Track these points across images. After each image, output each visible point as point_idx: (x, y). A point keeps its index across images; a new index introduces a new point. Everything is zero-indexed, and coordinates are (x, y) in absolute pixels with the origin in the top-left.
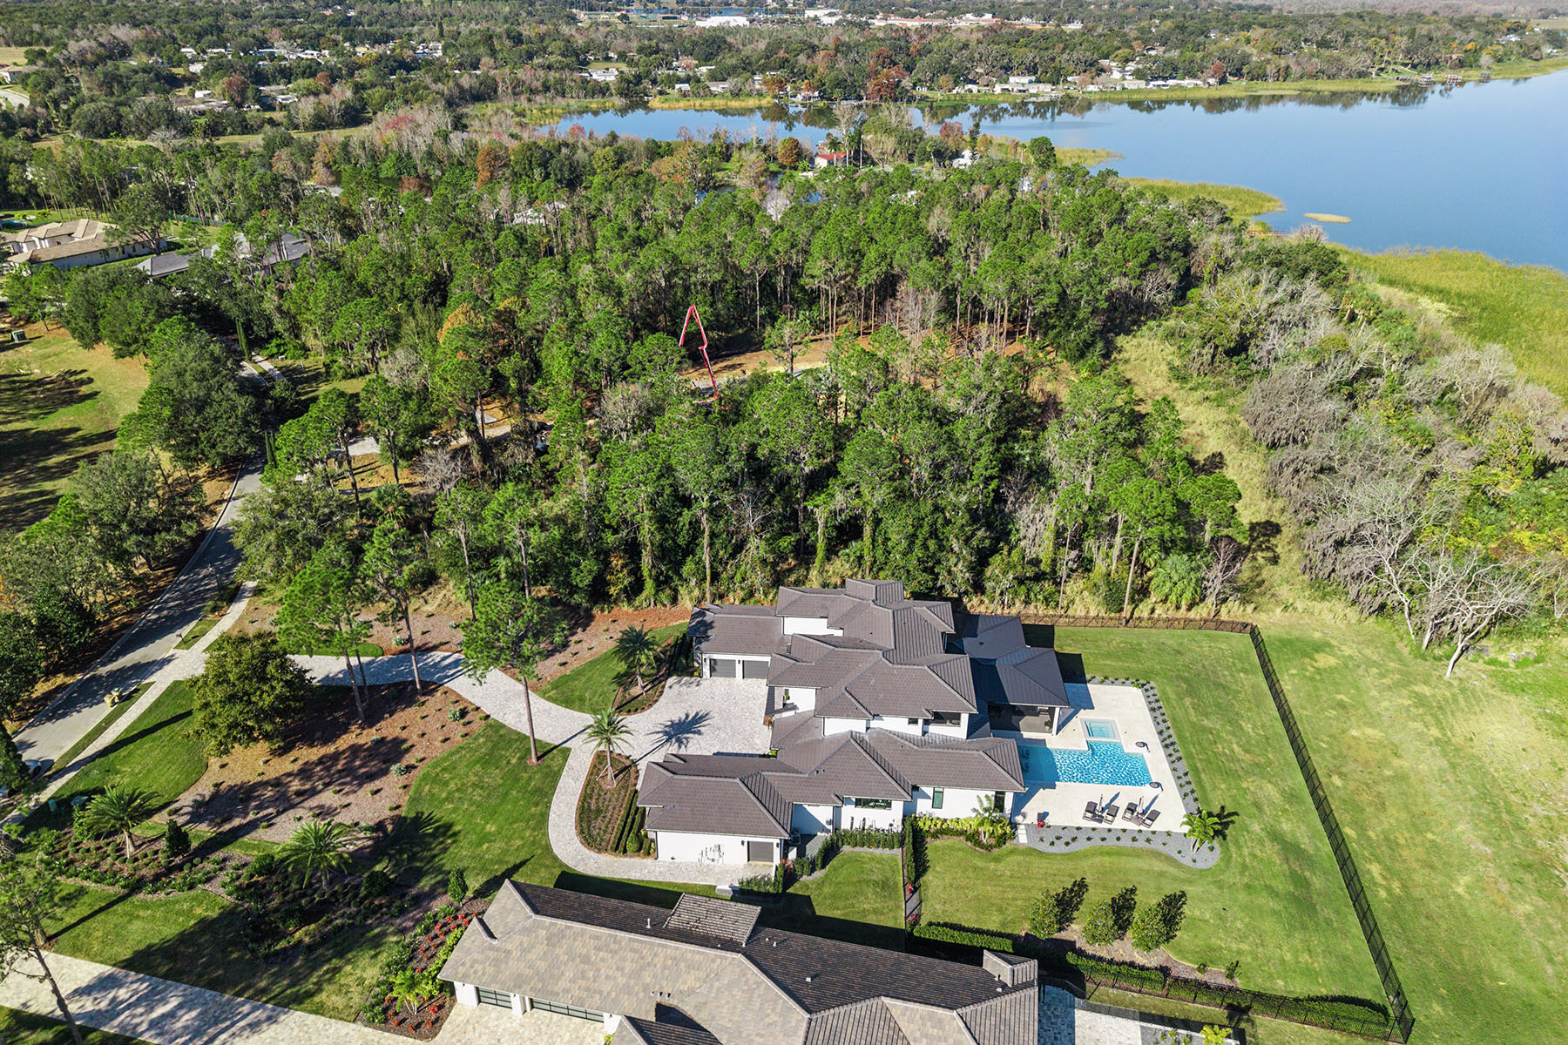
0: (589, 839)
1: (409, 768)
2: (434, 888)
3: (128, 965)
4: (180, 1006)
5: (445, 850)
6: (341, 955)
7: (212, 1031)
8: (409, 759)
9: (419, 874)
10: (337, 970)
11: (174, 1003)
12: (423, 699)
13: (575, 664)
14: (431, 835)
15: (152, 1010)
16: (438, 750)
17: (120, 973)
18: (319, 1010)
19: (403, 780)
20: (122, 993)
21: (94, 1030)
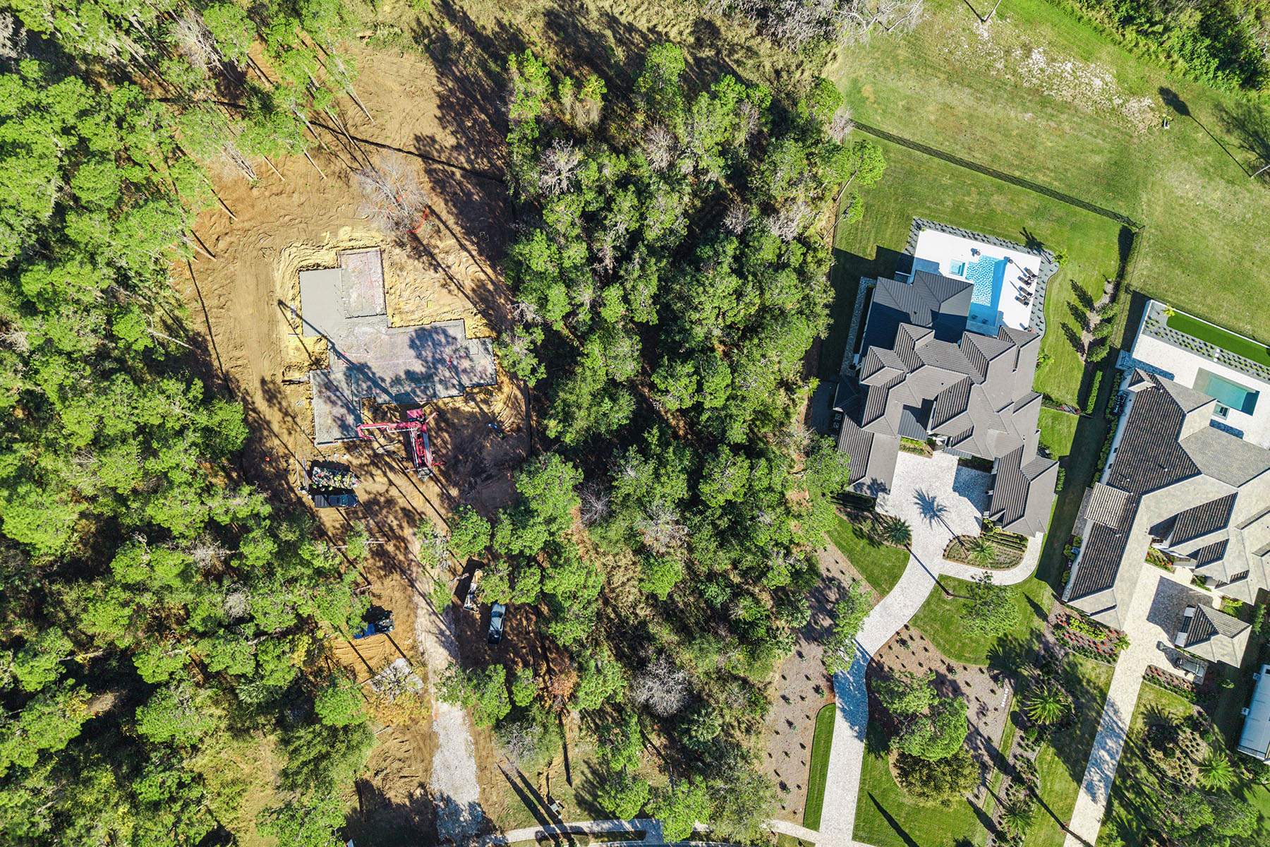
0: (1013, 563)
1: (950, 669)
2: (1040, 642)
3: (1079, 781)
4: (1104, 748)
5: (1016, 639)
6: (1080, 681)
7: (1117, 730)
8: (943, 670)
9: (1030, 650)
10: (1089, 681)
11: (1102, 753)
12: (886, 669)
13: (854, 572)
14: (1004, 648)
15: (1105, 761)
16: (935, 653)
17: (1084, 783)
18: (1108, 684)
19: (959, 670)
20: (1096, 778)
21: (1114, 782)
